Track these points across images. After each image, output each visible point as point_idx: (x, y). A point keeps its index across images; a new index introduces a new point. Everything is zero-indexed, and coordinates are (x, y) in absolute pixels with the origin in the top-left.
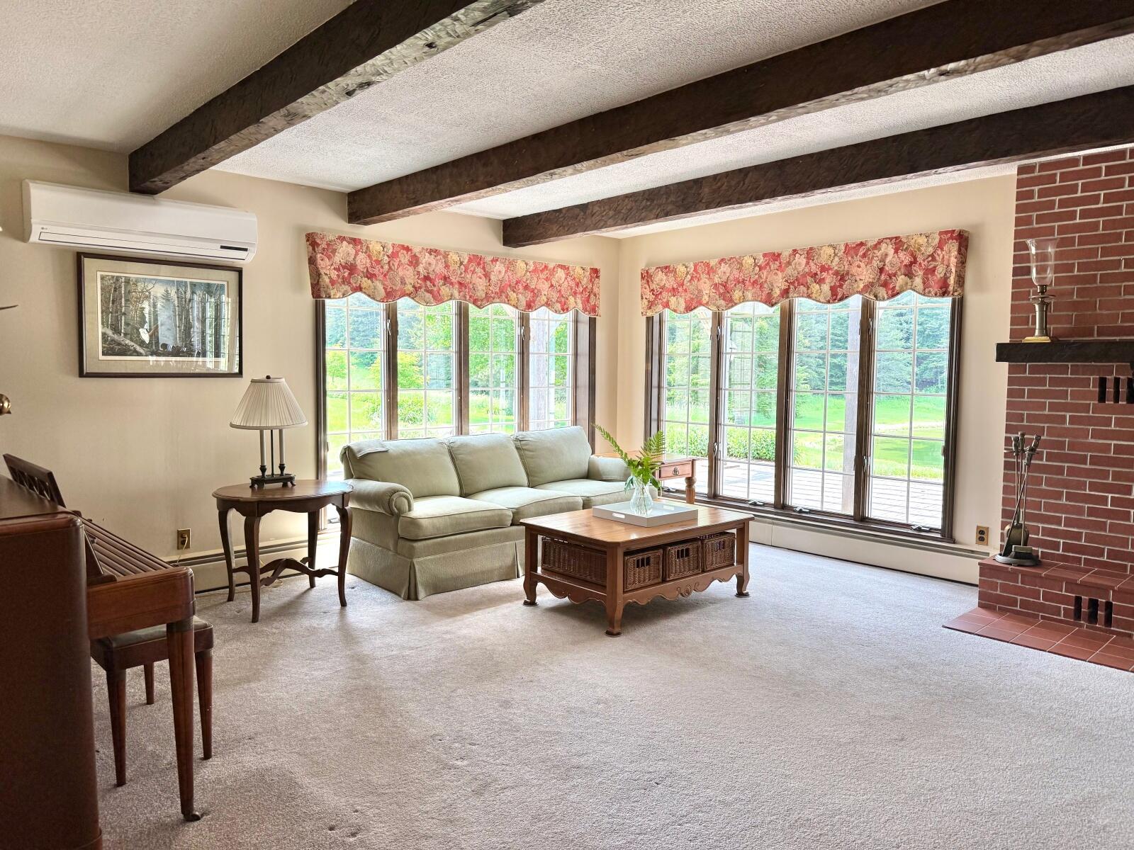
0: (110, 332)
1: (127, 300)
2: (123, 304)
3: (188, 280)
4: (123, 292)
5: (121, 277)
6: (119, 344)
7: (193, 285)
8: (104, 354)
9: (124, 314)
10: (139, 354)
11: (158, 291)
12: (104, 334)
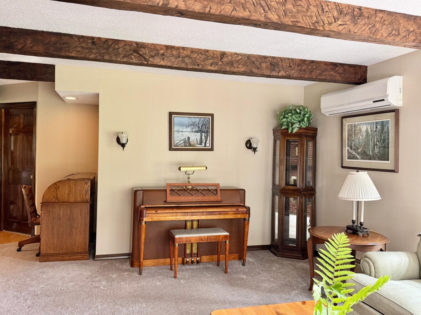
0: (349, 149)
1: (354, 134)
2: (353, 137)
3: (375, 121)
4: (353, 131)
5: (352, 124)
6: (352, 154)
7: (377, 123)
8: (348, 159)
9: (354, 141)
10: (358, 159)
11: (364, 128)
12: (348, 150)
